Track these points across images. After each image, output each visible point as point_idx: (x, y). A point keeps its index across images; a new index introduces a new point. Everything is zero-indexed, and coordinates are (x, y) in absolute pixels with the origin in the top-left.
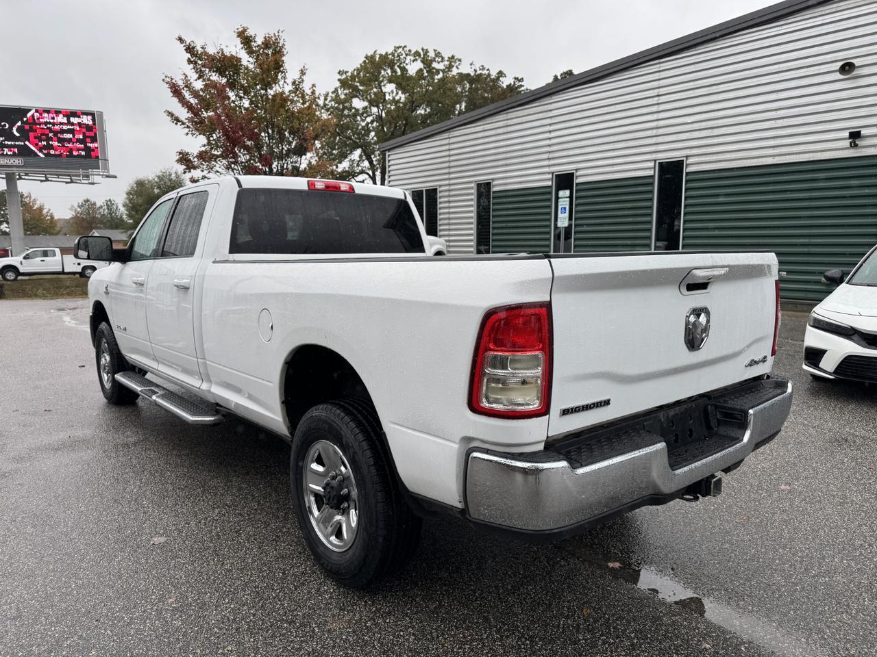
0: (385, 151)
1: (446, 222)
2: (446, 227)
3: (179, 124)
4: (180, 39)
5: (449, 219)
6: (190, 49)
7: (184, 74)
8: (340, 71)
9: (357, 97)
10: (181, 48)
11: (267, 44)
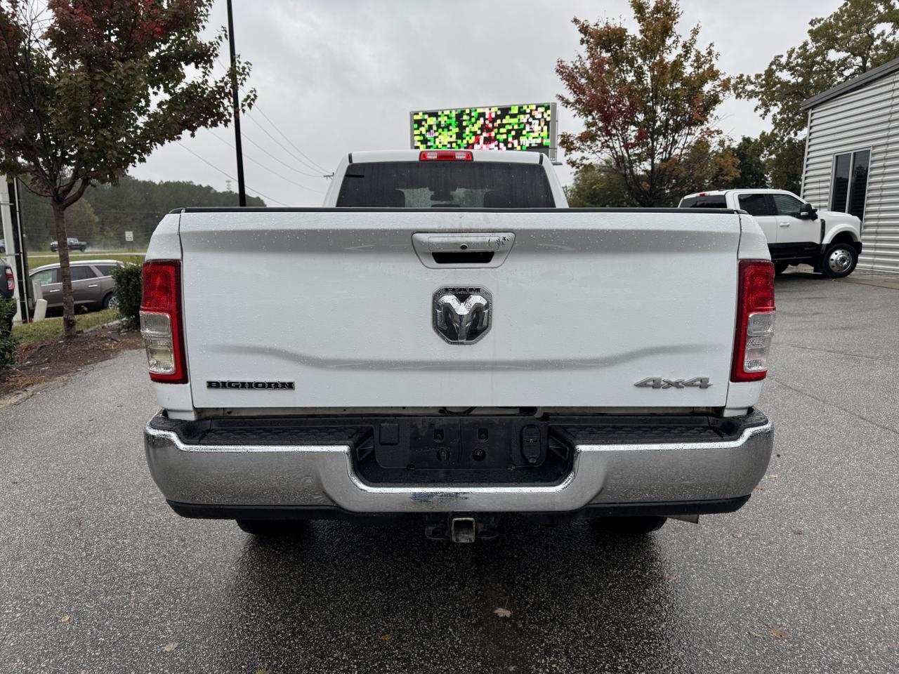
0: (808, 109)
1: (877, 193)
2: (877, 200)
3: (569, 106)
4: (576, 21)
5: (882, 189)
6: (584, 30)
7: (579, 56)
8: (812, 20)
9: (833, 47)
10: (576, 28)
11: (657, 10)
